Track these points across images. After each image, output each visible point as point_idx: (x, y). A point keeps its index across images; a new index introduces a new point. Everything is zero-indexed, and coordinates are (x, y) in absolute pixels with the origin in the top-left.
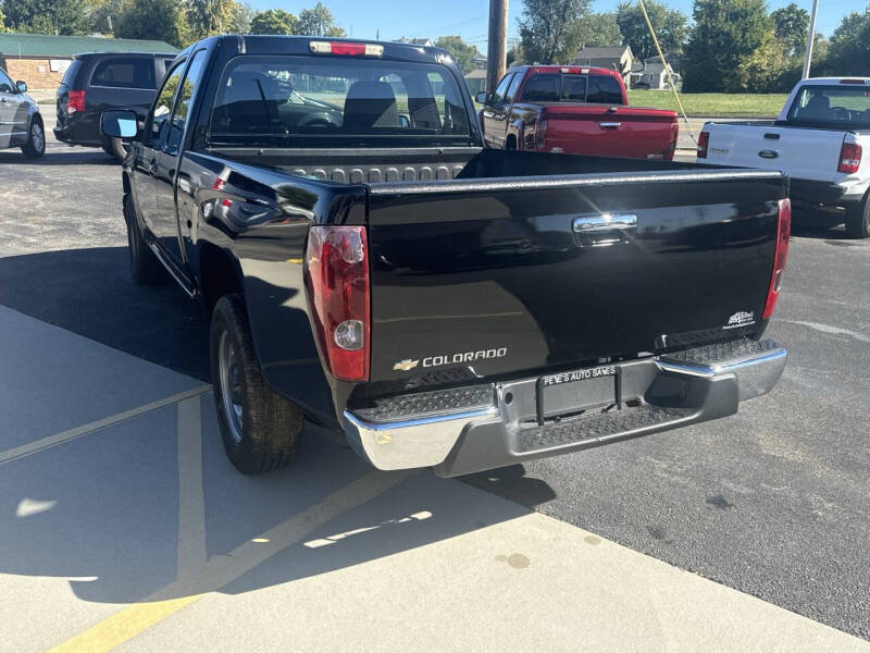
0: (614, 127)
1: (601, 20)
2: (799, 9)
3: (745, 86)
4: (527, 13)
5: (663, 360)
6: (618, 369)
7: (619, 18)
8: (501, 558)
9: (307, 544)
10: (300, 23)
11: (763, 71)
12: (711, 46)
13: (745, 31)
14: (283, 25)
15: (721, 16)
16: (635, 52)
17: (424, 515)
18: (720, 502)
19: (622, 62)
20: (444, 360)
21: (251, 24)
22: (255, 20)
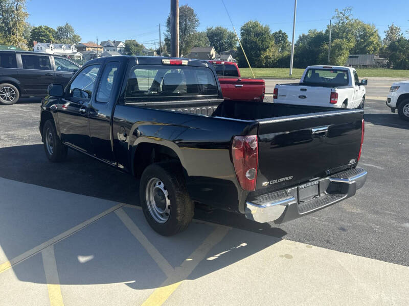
0: (241, 87)
1: (200, 35)
2: (283, 32)
3: (264, 64)
4: (168, 31)
5: (331, 178)
6: (319, 182)
7: (208, 34)
8: (282, 256)
9: (208, 259)
10: (57, 32)
11: (270, 58)
12: (249, 48)
13: (262, 41)
14: (48, 33)
15: (253, 35)
16: (216, 49)
17: (244, 245)
18: (343, 229)
19: (211, 54)
20: (276, 181)
21: (31, 32)
22: (33, 30)
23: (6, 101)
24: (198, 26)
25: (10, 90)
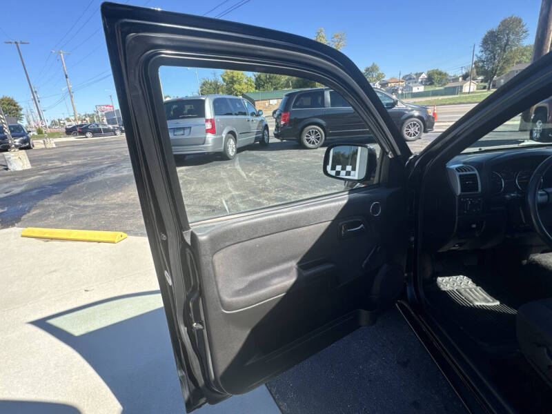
4: (482, 51)
23: (311, 146)
24: (525, 38)
25: (316, 132)
